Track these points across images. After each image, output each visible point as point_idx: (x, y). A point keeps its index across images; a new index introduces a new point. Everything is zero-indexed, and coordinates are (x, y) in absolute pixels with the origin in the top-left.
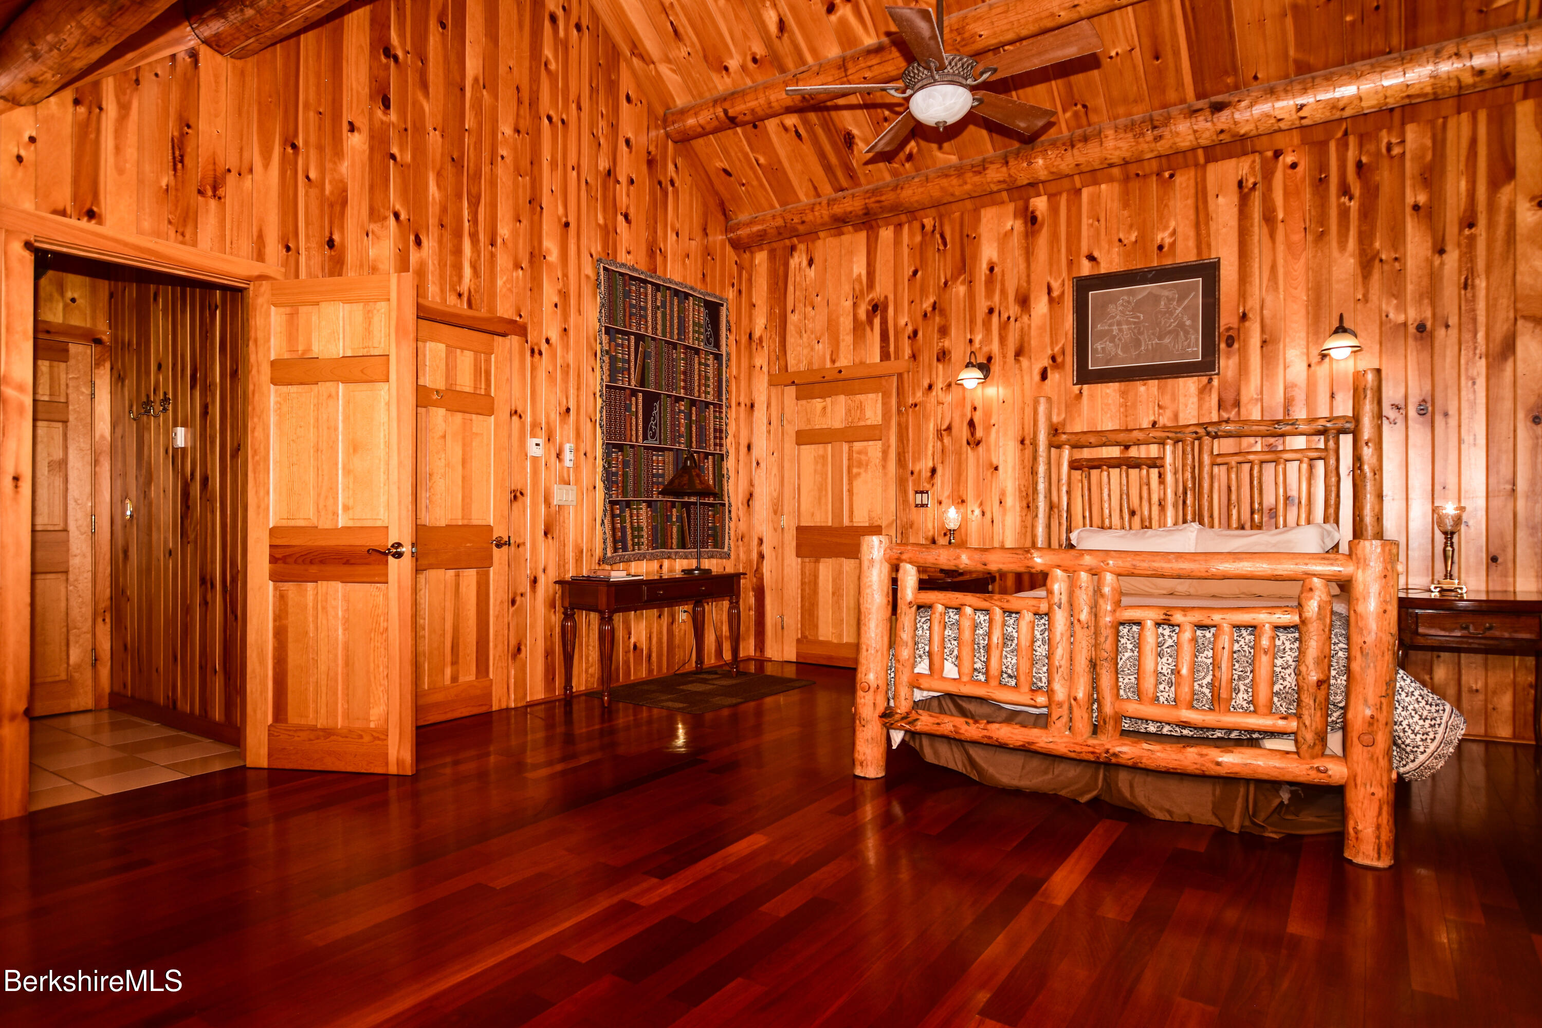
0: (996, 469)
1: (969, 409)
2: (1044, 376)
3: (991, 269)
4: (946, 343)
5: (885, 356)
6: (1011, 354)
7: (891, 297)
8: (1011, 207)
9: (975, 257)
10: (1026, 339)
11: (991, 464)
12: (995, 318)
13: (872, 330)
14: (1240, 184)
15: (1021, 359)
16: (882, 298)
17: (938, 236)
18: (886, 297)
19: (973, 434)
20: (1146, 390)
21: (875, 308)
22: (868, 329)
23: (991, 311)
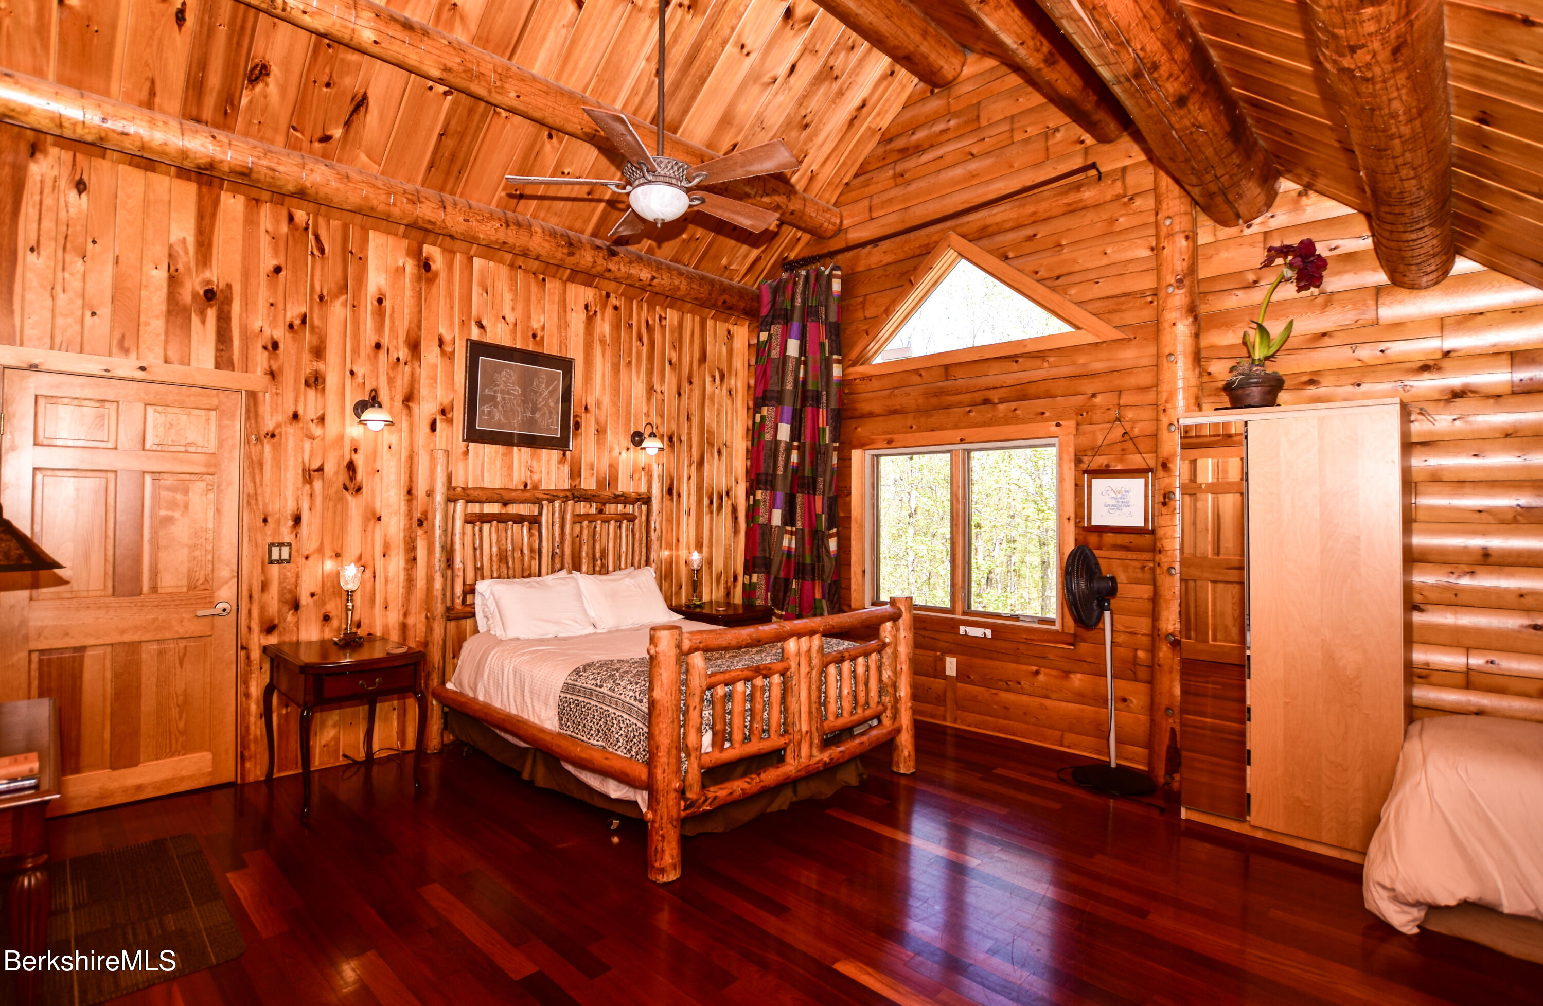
0: (379, 519)
1: (347, 449)
2: (433, 427)
3: (380, 301)
4: (321, 366)
5: (223, 361)
6: (399, 398)
7: (237, 289)
8: (405, 243)
9: (361, 279)
10: (416, 386)
11: (374, 514)
12: (382, 355)
13: (203, 322)
14: (586, 306)
15: (410, 404)
16: (222, 285)
17: (311, 236)
18: (229, 286)
19: (352, 478)
20: (521, 454)
21: (210, 295)
22: (195, 320)
23: (378, 346)
